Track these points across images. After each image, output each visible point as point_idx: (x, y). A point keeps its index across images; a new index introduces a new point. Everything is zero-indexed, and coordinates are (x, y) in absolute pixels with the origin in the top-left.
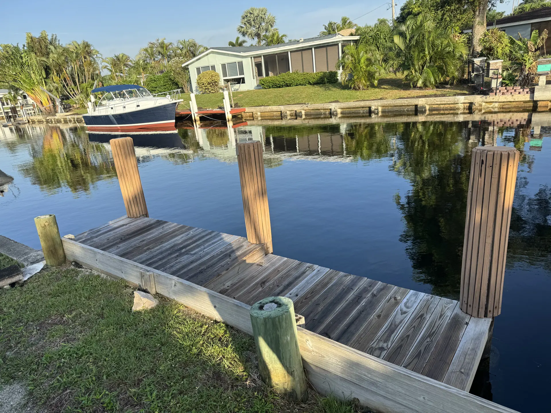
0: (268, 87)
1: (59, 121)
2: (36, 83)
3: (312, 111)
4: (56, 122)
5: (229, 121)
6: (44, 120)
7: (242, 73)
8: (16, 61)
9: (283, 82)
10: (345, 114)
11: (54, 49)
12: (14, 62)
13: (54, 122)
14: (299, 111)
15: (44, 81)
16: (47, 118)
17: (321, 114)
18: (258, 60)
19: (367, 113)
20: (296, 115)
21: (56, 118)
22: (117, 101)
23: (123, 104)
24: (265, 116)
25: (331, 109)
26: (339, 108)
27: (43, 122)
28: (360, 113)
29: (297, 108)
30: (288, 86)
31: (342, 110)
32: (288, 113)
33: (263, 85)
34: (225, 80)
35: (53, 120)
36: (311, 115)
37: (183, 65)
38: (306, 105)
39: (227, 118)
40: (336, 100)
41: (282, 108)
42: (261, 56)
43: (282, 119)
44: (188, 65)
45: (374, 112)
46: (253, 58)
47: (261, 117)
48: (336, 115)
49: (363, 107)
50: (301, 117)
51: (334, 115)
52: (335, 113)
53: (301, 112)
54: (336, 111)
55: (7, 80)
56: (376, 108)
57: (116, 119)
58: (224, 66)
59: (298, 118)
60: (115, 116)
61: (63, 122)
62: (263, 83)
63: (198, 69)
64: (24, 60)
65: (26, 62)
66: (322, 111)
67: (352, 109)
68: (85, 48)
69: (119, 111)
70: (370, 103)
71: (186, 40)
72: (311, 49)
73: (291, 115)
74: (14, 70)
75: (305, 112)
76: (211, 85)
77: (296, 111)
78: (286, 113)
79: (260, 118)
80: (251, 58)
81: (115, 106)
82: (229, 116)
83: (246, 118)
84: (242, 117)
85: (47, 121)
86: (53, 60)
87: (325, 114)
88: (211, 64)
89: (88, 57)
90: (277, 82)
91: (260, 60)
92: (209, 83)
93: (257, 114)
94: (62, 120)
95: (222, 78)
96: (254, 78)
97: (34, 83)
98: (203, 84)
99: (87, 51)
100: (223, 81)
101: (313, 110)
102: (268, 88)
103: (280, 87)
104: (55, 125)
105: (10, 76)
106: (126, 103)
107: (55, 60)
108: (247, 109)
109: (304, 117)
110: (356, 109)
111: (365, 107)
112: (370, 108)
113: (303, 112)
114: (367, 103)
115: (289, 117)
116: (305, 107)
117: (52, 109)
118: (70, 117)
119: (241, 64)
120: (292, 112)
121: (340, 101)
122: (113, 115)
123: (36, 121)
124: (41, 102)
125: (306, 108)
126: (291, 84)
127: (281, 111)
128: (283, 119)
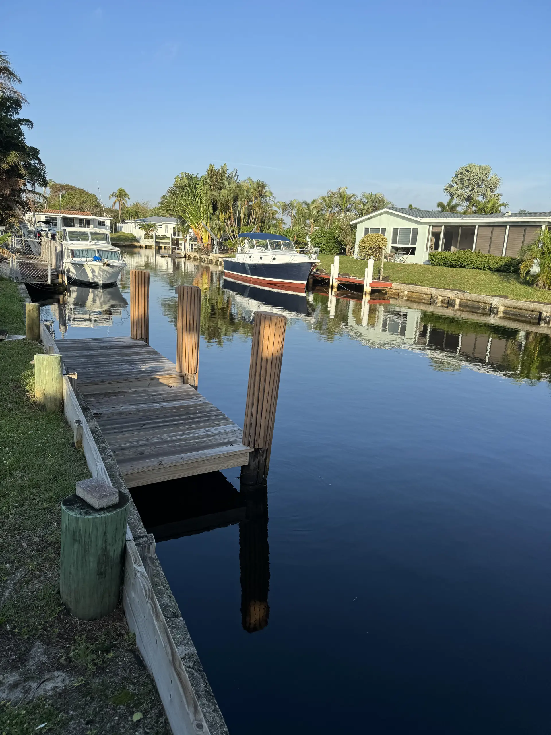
0: (438, 264)
1: (211, 262)
2: (202, 218)
3: (469, 302)
4: (209, 262)
5: (366, 294)
6: (199, 258)
7: (414, 242)
8: (189, 191)
9: (457, 262)
10: (509, 314)
11: (227, 185)
12: (188, 192)
13: (206, 262)
14: (453, 299)
15: (210, 217)
16: (202, 257)
17: (479, 308)
18: (437, 229)
19: (536, 319)
20: (449, 303)
21: (210, 257)
22: (257, 251)
23: (259, 254)
24: (413, 298)
25: (491, 304)
26: (502, 305)
27: (197, 259)
28: (526, 317)
29: (450, 294)
30: (462, 267)
31: (505, 308)
32: (440, 298)
33: (433, 260)
34: (393, 247)
35: (206, 259)
36: (466, 307)
37: (351, 223)
38: (463, 293)
39: (364, 291)
40: (505, 294)
41: (433, 291)
42: (441, 226)
43: (430, 304)
44: (357, 224)
45: (544, 320)
46: (431, 227)
47: (408, 297)
48: (497, 313)
49: (532, 311)
50: (454, 306)
51: (494, 313)
52: (495, 310)
53: (455, 301)
54: (498, 308)
55: (176, 209)
56: (548, 315)
57: (250, 269)
58: (396, 230)
59: (450, 307)
60: (250, 265)
61: (214, 264)
62: (433, 258)
63: (367, 230)
64: (197, 192)
65: (198, 194)
66: (481, 304)
67: (518, 310)
68: (258, 188)
69: (256, 261)
70: (541, 307)
71: (373, 194)
72: (506, 226)
73: (442, 302)
74: (186, 200)
75: (460, 302)
76: (373, 250)
77: (449, 298)
78: (437, 297)
79: (405, 298)
80: (430, 226)
81: (253, 254)
82: (367, 288)
83: (391, 296)
84: (386, 294)
85: (202, 260)
86: (223, 196)
87: (484, 309)
88: (382, 226)
89: (259, 198)
90: (450, 260)
91: (439, 230)
92: (371, 248)
93: (403, 292)
94: (214, 261)
95: (390, 245)
96: (426, 251)
97: (200, 217)
98: (364, 248)
99: (259, 191)
100: (390, 248)
101: (469, 300)
102: (437, 266)
103: (452, 266)
104: (207, 265)
105: (180, 206)
106: (263, 254)
107: (225, 196)
108: (394, 285)
109: (457, 307)
110: (524, 311)
111: (535, 311)
112: (541, 313)
113: (458, 301)
114: (538, 307)
115: (439, 304)
116: (460, 295)
117: (210, 248)
118: (221, 259)
119: (415, 231)
120: (445, 298)
121: (509, 297)
122: (248, 264)
123: (192, 257)
124: (202, 238)
125: (462, 297)
126: (467, 265)
127: (432, 295)
128: (432, 304)
